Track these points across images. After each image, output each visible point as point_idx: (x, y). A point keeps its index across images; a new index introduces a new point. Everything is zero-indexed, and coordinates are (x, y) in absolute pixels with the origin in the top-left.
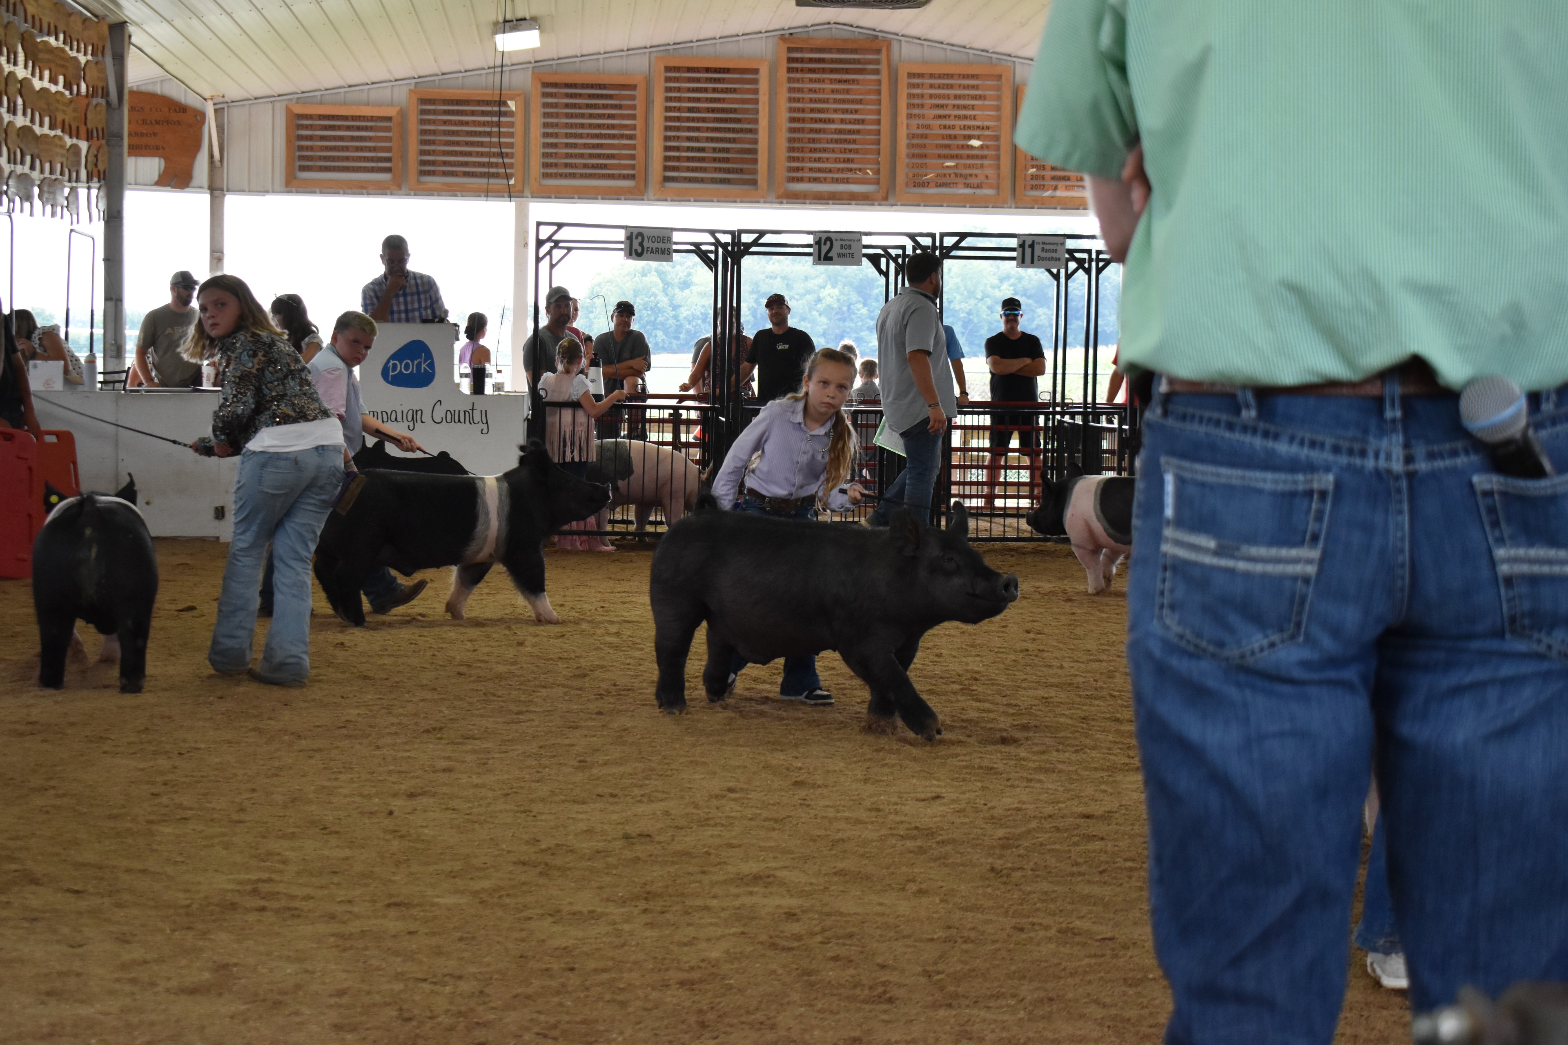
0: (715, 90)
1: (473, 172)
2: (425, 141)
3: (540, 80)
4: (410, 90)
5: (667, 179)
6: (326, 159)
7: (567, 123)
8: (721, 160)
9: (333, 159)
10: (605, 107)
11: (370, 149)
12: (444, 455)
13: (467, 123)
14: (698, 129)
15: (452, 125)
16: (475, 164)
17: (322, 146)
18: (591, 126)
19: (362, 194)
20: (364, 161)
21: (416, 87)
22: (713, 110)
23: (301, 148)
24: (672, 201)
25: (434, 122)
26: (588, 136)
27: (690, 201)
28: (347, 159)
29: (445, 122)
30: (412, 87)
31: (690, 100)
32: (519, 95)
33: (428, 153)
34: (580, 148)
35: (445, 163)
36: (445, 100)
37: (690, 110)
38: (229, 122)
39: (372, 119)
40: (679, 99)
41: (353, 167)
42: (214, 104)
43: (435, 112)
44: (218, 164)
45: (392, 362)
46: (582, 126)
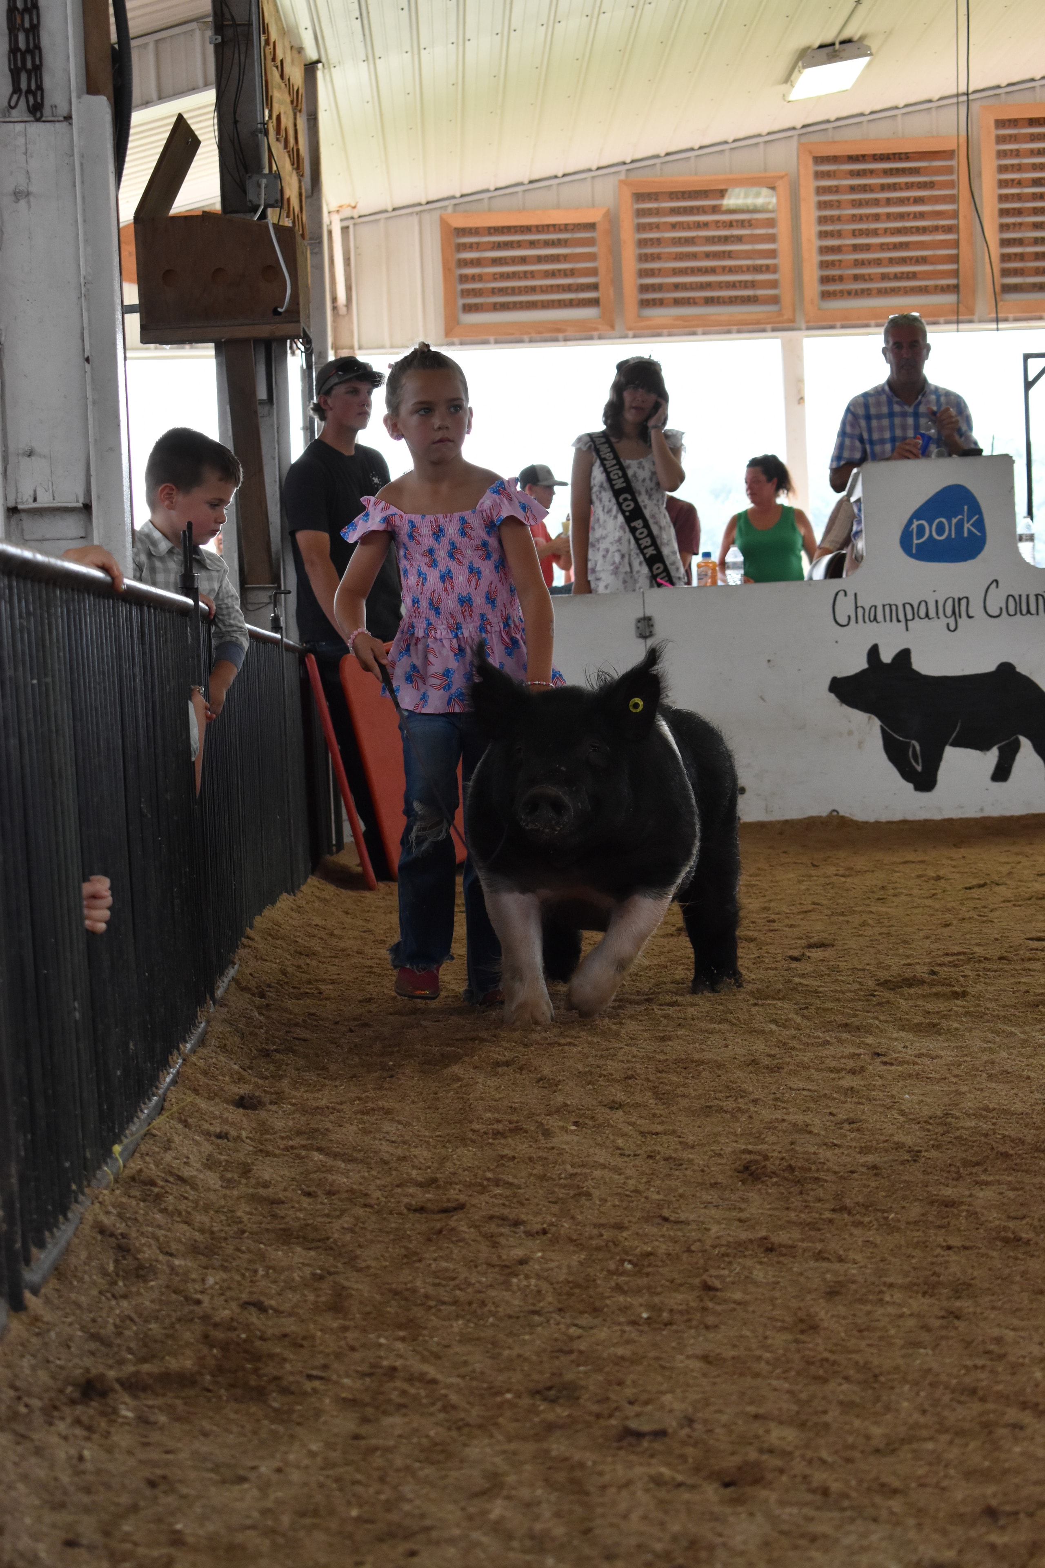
1: (719, 298)
2: (646, 255)
3: (810, 152)
4: (621, 182)
5: (1008, 289)
6: (503, 291)
7: (854, 215)
9: (513, 291)
10: (909, 186)
11: (566, 273)
12: (1006, 670)
13: (705, 225)
15: (684, 229)
17: (495, 274)
19: (556, 340)
20: (558, 292)
21: (627, 175)
24: (1016, 320)
25: (657, 227)
26: (887, 232)
27: (1040, 318)
28: (533, 290)
29: (674, 226)
30: (622, 176)
31: (1035, 167)
32: (782, 177)
33: (651, 273)
34: (875, 252)
35: (677, 287)
36: (671, 193)
37: (1036, 182)
38: (356, 248)
39: (566, 228)
40: (1019, 168)
41: (542, 302)
42: (342, 220)
43: (657, 212)
44: (342, 310)
45: (916, 523)
46: (877, 217)
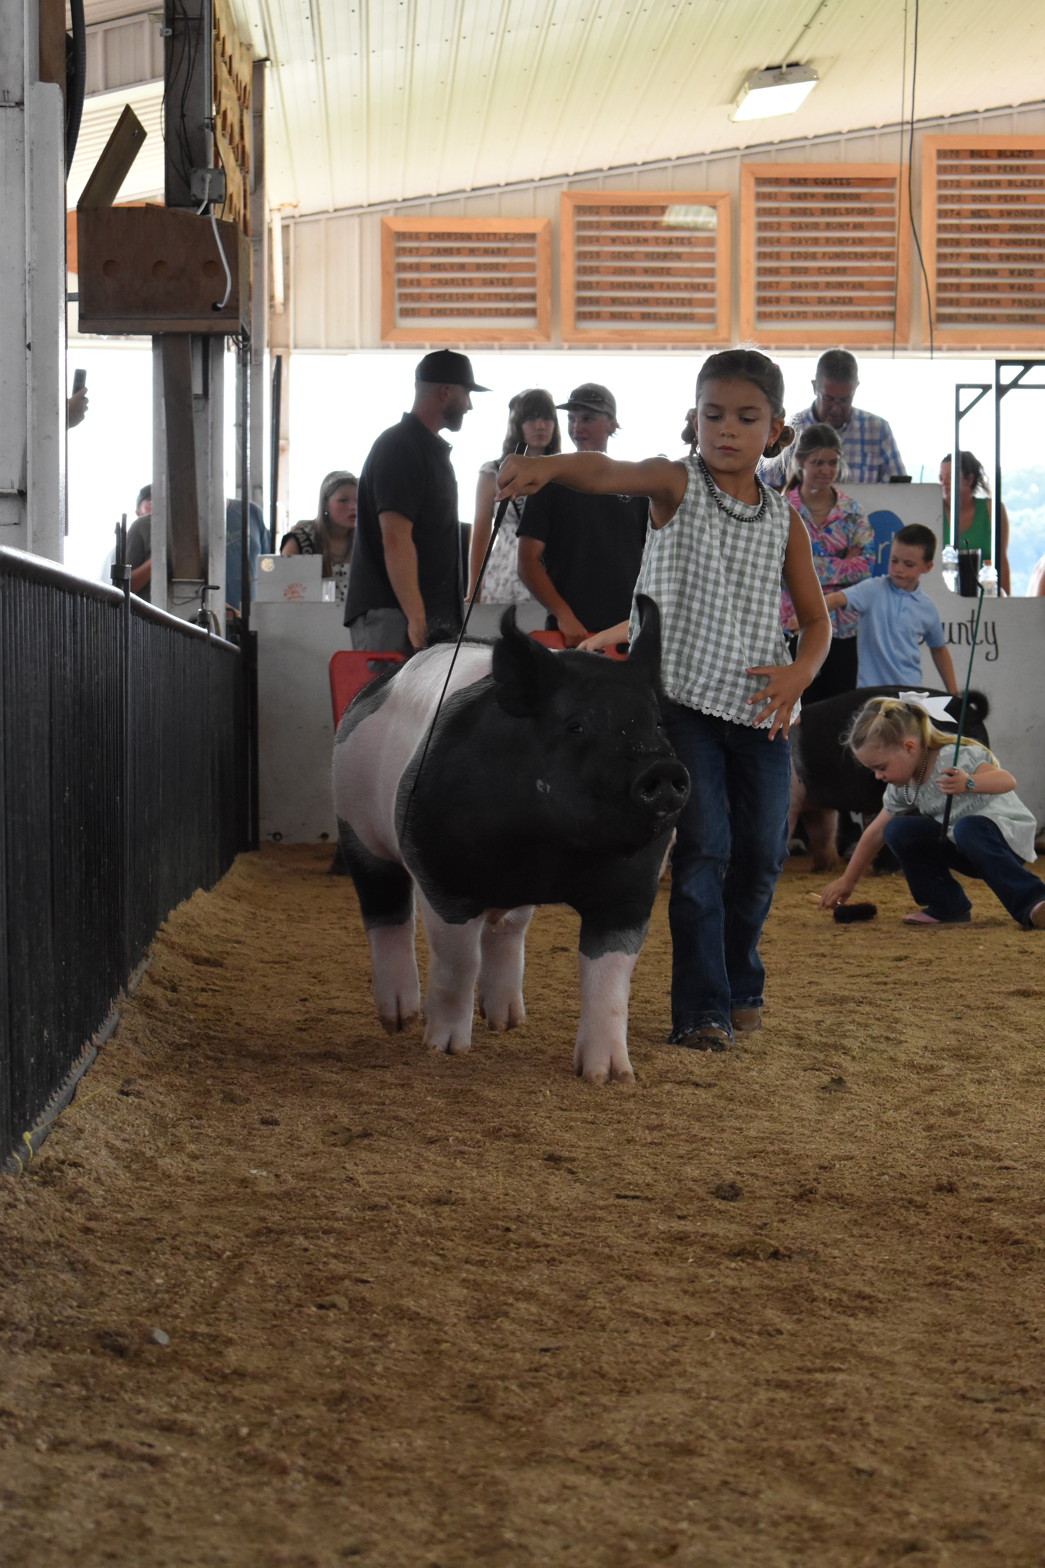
0: (1011, 184)
1: (655, 314)
2: (584, 267)
3: (753, 173)
4: (563, 193)
5: (943, 318)
6: (441, 297)
7: (793, 238)
8: (1020, 288)
9: (451, 297)
10: (849, 212)
11: (504, 282)
13: (645, 241)
14: (987, 243)
15: (624, 243)
16: (658, 302)
17: (433, 280)
18: (828, 241)
19: (491, 348)
20: (496, 301)
21: (569, 187)
22: (1009, 214)
23: (402, 283)
24: (950, 349)
25: (597, 240)
26: (825, 256)
27: (974, 349)
28: (470, 297)
29: (614, 240)
30: (565, 188)
31: (975, 199)
32: (723, 197)
33: (589, 286)
34: (812, 275)
35: (614, 301)
36: (613, 207)
37: (975, 214)
38: (296, 247)
39: (506, 237)
40: (959, 199)
41: (479, 309)
42: (283, 219)
43: (598, 226)
44: (279, 309)
46: (816, 241)
